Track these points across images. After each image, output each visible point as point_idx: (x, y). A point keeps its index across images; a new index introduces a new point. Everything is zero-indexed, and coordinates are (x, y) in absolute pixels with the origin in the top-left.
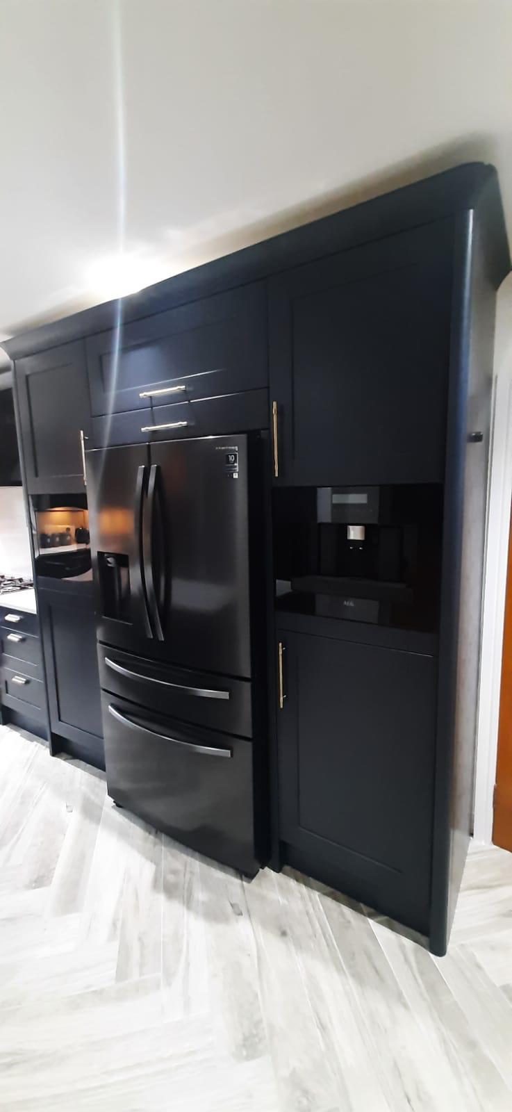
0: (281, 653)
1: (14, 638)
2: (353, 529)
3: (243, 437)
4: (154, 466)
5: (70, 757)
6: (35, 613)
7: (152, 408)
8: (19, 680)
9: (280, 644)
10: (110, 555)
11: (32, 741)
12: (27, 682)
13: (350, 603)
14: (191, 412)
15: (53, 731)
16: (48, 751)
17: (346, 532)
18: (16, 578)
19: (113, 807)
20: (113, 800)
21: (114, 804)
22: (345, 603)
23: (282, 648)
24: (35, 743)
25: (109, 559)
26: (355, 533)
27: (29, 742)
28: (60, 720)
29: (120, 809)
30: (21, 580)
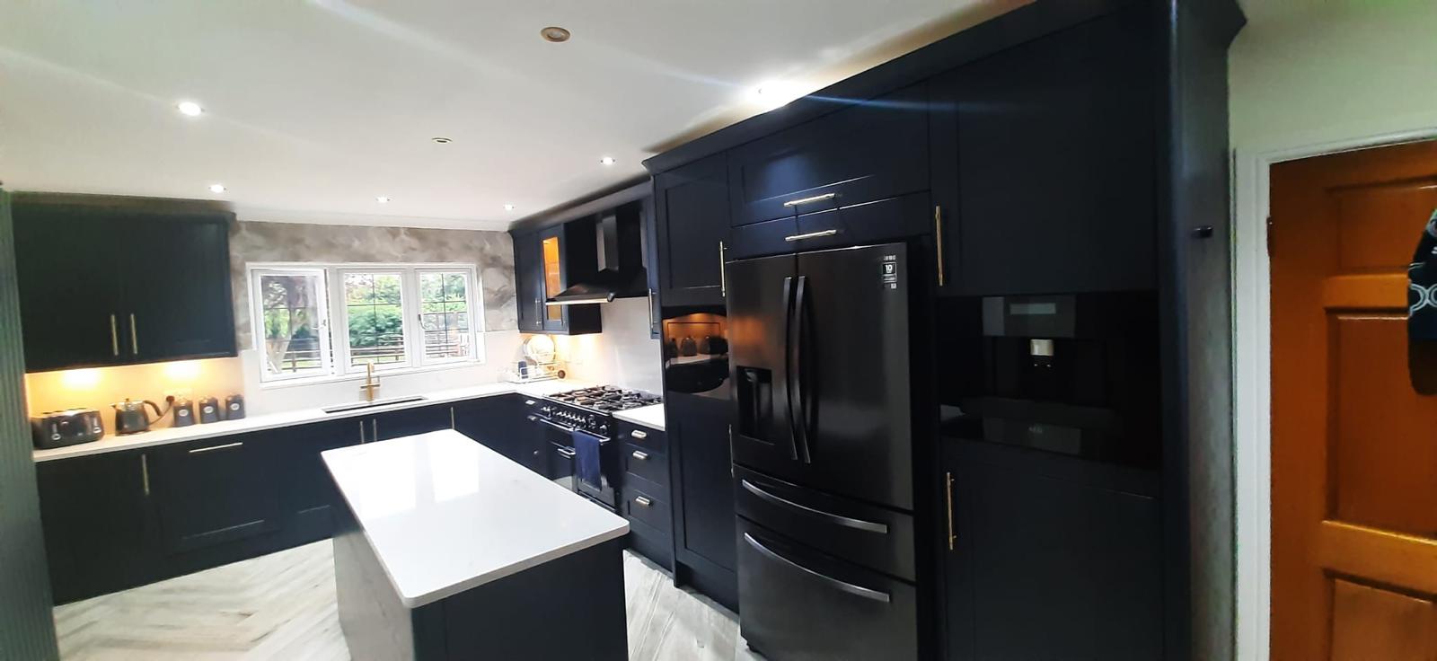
0: (949, 483)
1: (639, 455)
2: (1038, 344)
3: (902, 246)
4: (802, 278)
5: (694, 591)
6: (664, 430)
7: (797, 216)
8: (642, 501)
9: (949, 474)
10: (751, 369)
11: (654, 569)
12: (651, 504)
13: (1037, 430)
14: (839, 220)
15: (679, 560)
16: (671, 582)
17: (1028, 348)
18: (633, 393)
19: (747, 650)
20: (746, 642)
21: (747, 647)
22: (1030, 429)
23: (951, 478)
24: (657, 571)
25: (749, 374)
26: (1041, 348)
27: (651, 570)
28: (686, 547)
29: (755, 654)
30: (639, 395)
